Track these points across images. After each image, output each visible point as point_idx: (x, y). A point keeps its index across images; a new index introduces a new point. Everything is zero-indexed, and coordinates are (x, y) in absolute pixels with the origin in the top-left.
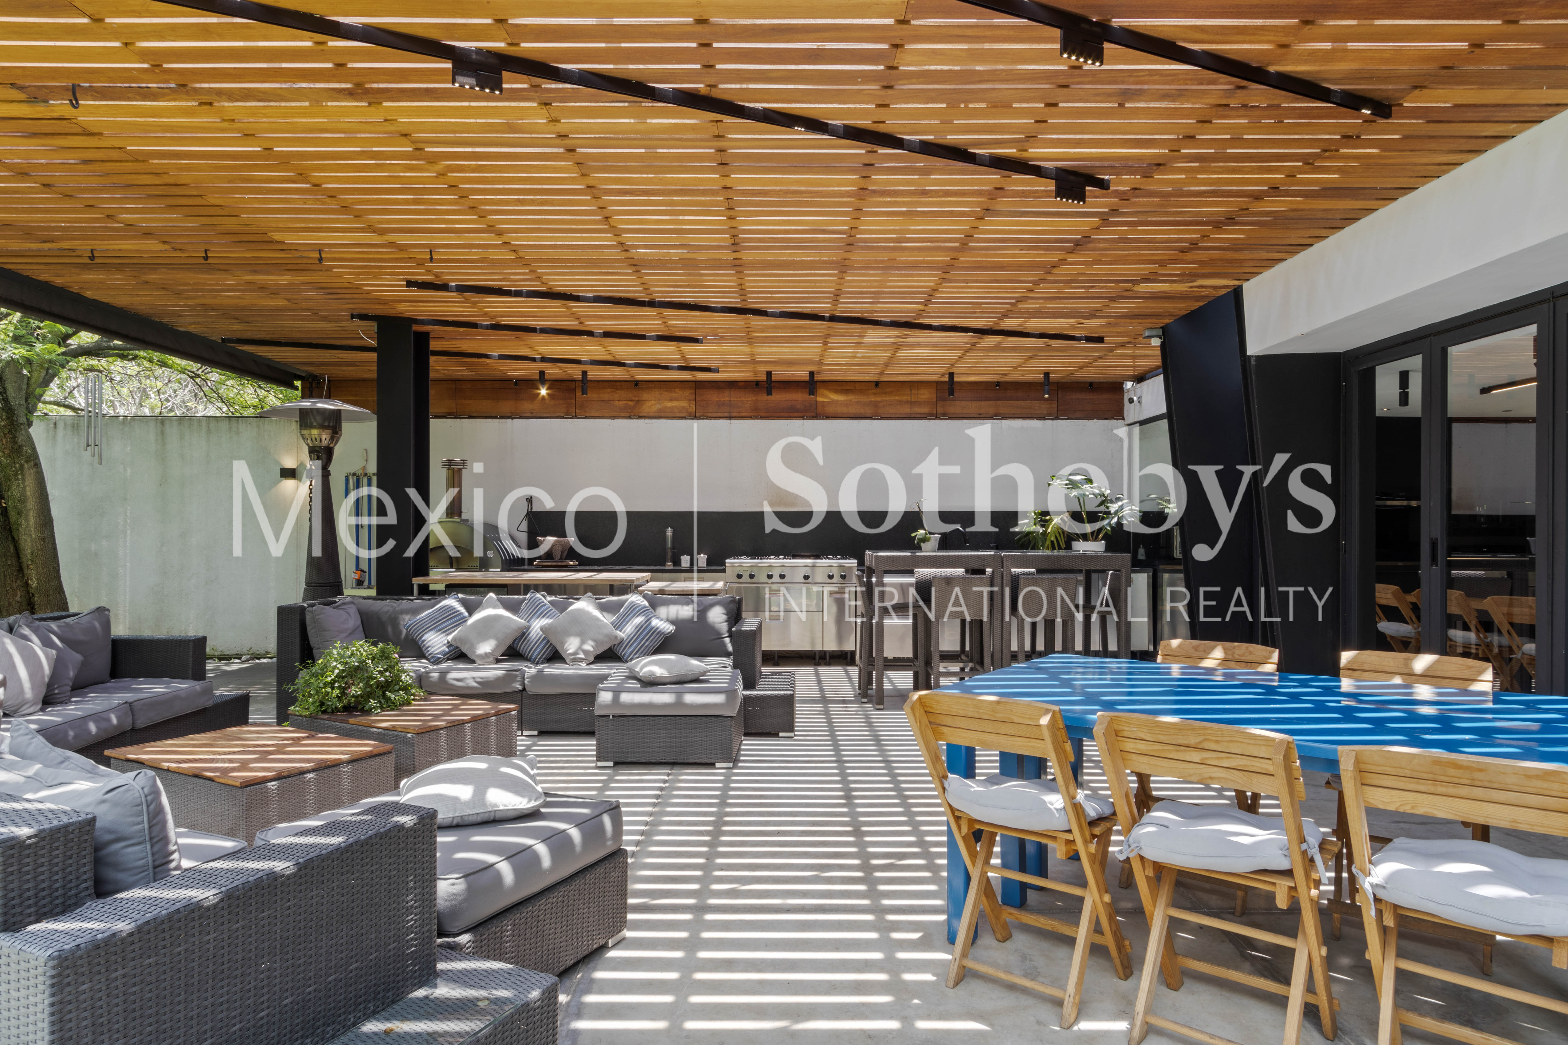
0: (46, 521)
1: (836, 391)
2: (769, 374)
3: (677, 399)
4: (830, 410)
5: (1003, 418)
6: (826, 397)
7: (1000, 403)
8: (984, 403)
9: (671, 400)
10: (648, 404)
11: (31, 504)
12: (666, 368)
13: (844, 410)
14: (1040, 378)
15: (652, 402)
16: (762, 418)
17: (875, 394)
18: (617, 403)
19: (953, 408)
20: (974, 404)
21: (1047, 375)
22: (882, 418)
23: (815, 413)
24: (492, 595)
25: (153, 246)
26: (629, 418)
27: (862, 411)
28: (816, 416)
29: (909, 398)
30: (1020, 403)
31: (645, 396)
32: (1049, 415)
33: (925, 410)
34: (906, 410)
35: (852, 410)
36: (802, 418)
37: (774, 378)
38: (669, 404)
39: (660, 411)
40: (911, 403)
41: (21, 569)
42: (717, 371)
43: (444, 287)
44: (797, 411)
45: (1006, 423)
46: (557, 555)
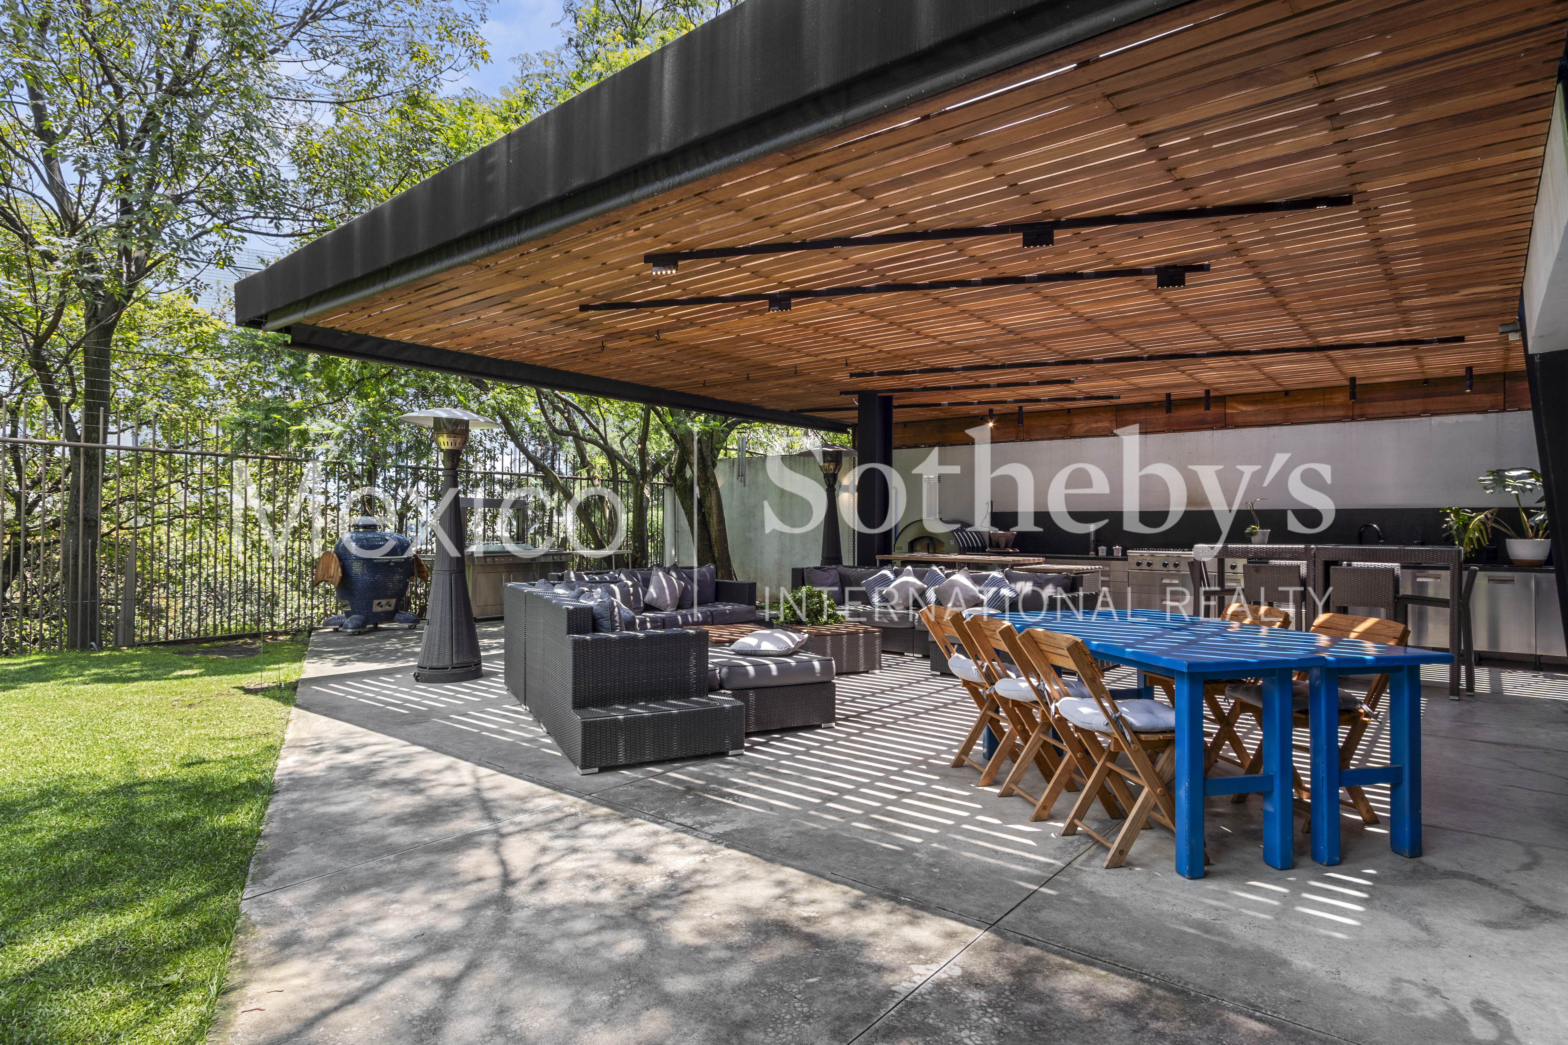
0: (721, 520)
1: (1245, 403)
2: (1168, 395)
3: (1101, 421)
4: (1239, 420)
5: (1433, 415)
6: (1234, 409)
7: (1429, 400)
8: (1408, 401)
9: (1096, 422)
10: (1078, 426)
11: (714, 510)
12: (1074, 399)
13: (1254, 419)
14: (1462, 372)
15: (1081, 425)
16: (1174, 431)
17: (1285, 402)
18: (1053, 428)
19: (1370, 410)
20: (1399, 403)
21: (1469, 369)
22: (1292, 424)
23: (1225, 423)
24: (909, 568)
25: (725, 375)
26: (1063, 438)
27: (1272, 419)
28: (1225, 427)
29: (1322, 403)
30: (1453, 398)
31: (1076, 420)
32: (1493, 407)
33: (1341, 413)
34: (1319, 414)
35: (1261, 418)
36: (1212, 429)
37: (1172, 398)
38: (1094, 425)
39: (1087, 431)
40: (1325, 408)
41: (711, 547)
42: (1119, 398)
43: (871, 374)
44: (1207, 423)
45: (1436, 420)
46: (1003, 545)
